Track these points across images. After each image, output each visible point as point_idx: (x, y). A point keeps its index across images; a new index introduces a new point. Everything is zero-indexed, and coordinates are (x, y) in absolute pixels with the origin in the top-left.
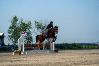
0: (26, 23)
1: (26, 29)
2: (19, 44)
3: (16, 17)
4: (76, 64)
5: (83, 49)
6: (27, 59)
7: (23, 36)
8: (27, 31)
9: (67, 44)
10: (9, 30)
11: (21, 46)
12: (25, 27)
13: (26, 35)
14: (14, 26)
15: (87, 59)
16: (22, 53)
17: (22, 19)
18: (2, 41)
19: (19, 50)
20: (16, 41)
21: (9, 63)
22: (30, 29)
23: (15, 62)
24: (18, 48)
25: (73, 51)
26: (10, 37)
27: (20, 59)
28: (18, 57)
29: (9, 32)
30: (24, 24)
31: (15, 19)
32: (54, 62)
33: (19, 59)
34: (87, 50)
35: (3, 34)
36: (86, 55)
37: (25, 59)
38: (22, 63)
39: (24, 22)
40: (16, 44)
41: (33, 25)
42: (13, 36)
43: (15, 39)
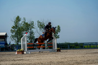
0: (28, 23)
1: (28, 29)
2: (21, 43)
3: (18, 17)
4: (78, 63)
5: (85, 48)
6: (30, 59)
7: (26, 35)
8: (30, 31)
9: (69, 44)
10: (12, 30)
11: (24, 45)
12: (28, 26)
13: (28, 34)
14: (17, 26)
15: (89, 58)
16: (25, 53)
17: (24, 19)
18: (5, 40)
19: (22, 49)
20: (19, 40)
21: (11, 62)
22: (33, 29)
23: (18, 62)
24: (21, 47)
25: (75, 50)
26: (13, 36)
27: (23, 58)
28: (21, 56)
29: (12, 31)
30: (27, 24)
31: (18, 19)
32: (57, 61)
33: (21, 58)
34: (89, 50)
35: (6, 34)
36: (88, 55)
37: (27, 58)
38: (24, 62)
39: (26, 22)
40: (19, 43)
41: (36, 25)
42: (16, 36)
43: (18, 39)
